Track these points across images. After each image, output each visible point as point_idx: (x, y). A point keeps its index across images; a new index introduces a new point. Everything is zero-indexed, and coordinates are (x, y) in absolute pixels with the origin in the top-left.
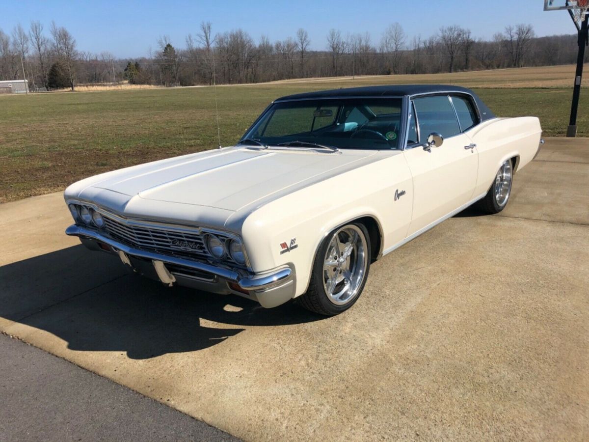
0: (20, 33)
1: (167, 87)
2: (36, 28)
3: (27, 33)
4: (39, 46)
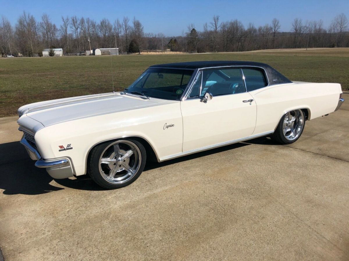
0: (118, 23)
1: (189, 53)
2: (126, 21)
3: (121, 24)
4: (126, 30)
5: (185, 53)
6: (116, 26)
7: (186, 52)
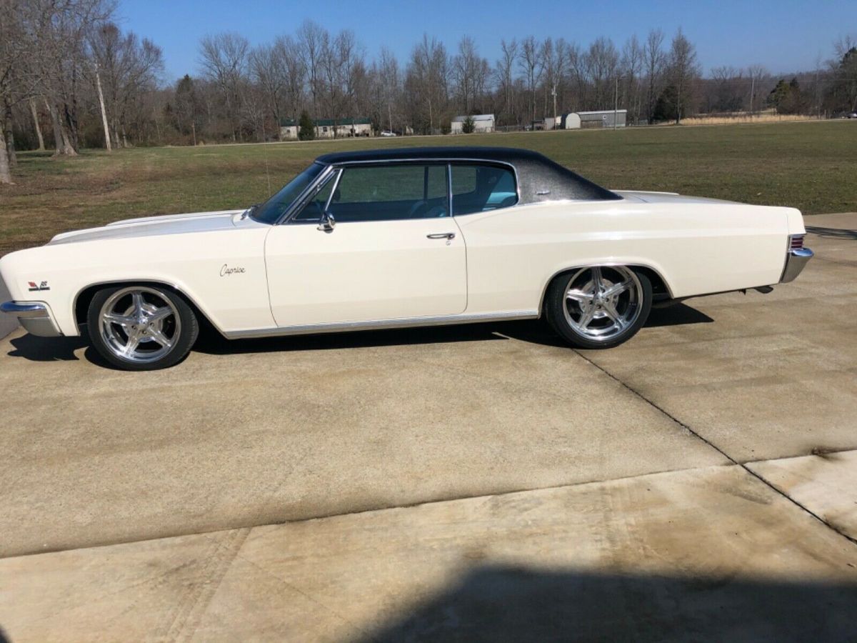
0: (634, 48)
1: (827, 118)
2: (654, 39)
3: (641, 45)
4: (653, 62)
5: (816, 117)
6: (629, 53)
7: (817, 115)
